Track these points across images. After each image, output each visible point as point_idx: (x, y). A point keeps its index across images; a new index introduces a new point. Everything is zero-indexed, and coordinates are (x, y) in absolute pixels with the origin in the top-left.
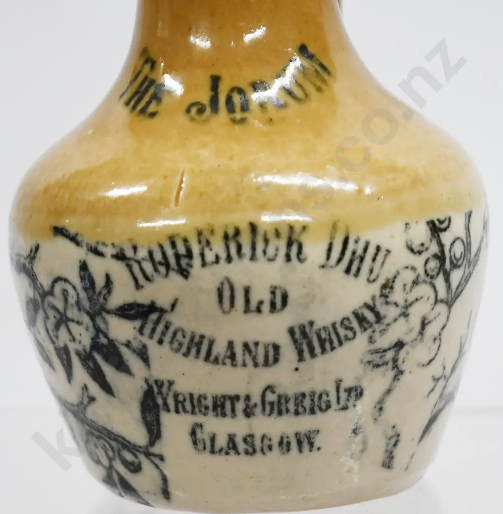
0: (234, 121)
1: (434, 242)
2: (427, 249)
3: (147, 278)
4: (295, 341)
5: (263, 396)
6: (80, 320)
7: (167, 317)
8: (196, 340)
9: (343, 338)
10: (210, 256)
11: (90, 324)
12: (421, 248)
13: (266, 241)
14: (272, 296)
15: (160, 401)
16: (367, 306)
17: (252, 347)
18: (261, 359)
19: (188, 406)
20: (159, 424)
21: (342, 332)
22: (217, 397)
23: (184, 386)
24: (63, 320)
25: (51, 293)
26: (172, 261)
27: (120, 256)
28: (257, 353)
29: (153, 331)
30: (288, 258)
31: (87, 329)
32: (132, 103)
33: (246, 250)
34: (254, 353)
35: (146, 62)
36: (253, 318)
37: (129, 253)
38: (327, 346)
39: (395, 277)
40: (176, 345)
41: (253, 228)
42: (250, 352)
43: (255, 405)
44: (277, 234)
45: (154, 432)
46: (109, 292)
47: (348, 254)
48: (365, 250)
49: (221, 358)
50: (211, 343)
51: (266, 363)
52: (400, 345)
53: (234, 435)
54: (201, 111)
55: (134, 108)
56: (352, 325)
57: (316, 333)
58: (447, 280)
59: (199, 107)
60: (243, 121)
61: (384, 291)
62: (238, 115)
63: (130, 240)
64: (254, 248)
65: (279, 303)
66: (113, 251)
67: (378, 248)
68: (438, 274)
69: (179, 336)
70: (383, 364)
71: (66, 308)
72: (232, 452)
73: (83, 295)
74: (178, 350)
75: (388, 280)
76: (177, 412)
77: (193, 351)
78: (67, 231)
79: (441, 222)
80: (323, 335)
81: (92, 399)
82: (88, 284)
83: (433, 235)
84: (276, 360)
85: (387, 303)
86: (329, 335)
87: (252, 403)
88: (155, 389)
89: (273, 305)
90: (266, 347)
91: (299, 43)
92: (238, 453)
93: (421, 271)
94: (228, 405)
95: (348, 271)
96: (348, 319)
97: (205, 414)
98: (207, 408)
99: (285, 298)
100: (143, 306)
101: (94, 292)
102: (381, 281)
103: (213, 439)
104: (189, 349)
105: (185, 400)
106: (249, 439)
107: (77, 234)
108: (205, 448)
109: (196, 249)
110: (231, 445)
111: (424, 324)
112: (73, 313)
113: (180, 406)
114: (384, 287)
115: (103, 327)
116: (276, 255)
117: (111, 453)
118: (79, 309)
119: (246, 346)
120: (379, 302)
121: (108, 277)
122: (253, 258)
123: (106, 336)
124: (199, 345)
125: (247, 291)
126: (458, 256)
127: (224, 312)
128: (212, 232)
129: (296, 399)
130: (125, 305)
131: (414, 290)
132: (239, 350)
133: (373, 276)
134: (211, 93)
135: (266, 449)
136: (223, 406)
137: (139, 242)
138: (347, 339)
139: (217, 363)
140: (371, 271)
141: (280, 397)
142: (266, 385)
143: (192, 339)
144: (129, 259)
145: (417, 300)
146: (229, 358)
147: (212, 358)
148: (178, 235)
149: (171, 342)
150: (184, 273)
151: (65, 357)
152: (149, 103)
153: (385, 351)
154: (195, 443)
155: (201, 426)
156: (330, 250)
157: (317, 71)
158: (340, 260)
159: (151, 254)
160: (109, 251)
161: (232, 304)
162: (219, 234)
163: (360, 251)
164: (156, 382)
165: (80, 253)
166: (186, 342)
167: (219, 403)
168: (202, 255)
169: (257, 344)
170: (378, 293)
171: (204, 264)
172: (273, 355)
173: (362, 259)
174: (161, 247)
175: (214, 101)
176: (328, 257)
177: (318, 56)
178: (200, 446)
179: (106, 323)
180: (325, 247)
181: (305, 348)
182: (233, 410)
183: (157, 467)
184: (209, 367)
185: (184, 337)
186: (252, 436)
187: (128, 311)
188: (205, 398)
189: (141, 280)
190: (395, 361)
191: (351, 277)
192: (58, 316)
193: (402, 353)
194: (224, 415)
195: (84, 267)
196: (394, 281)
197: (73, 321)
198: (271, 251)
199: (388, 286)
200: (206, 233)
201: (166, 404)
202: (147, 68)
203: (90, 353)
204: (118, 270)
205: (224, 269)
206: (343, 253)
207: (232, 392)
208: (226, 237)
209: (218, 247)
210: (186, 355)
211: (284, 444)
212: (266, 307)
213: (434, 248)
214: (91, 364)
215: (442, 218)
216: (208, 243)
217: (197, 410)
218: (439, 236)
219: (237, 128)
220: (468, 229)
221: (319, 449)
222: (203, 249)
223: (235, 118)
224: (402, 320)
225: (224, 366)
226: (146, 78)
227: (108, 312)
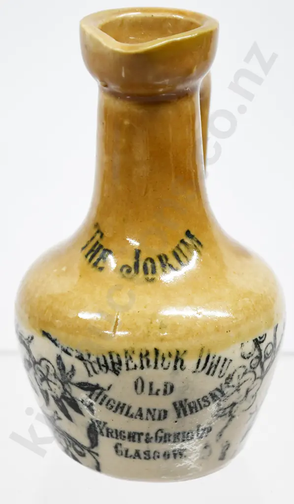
0: (147, 280)
1: (257, 350)
2: (252, 355)
3: (95, 372)
4: (176, 409)
5: (156, 434)
6: (55, 382)
7: (106, 393)
8: (121, 405)
9: (202, 405)
10: (131, 365)
11: (61, 386)
12: (249, 355)
13: (164, 359)
14: (165, 387)
15: (98, 430)
16: (217, 389)
17: (152, 412)
18: (156, 417)
19: (114, 435)
20: (97, 440)
21: (202, 403)
22: (131, 432)
23: (112, 425)
24: (45, 378)
25: (39, 363)
26: (110, 365)
27: (81, 358)
28: (154, 414)
29: (97, 398)
30: (175, 368)
31: (59, 388)
32: (89, 257)
33: (152, 363)
34: (153, 414)
35: (98, 232)
36: (154, 397)
37: (86, 357)
38: (194, 410)
39: (234, 373)
40: (109, 406)
41: (157, 351)
42: (151, 413)
43: (152, 438)
44: (170, 355)
45: (94, 443)
46: (73, 374)
47: (209, 364)
48: (218, 361)
49: (134, 415)
50: (129, 408)
51: (159, 419)
52: (234, 404)
53: (139, 451)
54: (129, 271)
55: (90, 260)
56: (208, 400)
57: (188, 404)
58: (262, 367)
59: (128, 268)
60: (153, 280)
61: (227, 381)
62: (150, 276)
63: (87, 350)
64: (156, 363)
65: (168, 390)
66: (77, 354)
67: (226, 360)
68: (257, 366)
69: (111, 403)
70: (224, 415)
71: (47, 374)
72: (137, 458)
73: (58, 372)
74: (110, 409)
75: (230, 375)
76: (108, 436)
77: (119, 410)
78: (50, 336)
79: (260, 338)
80: (192, 405)
81: (59, 418)
82: (61, 368)
83: (256, 347)
84: (165, 418)
85: (229, 386)
86: (195, 405)
87: (150, 437)
88: (96, 424)
89: (165, 392)
90: (160, 411)
91: (186, 230)
92: (140, 458)
93: (248, 367)
94: (137, 437)
95: (208, 373)
96: (206, 397)
97: (123, 440)
98: (124, 437)
99: (172, 388)
100: (92, 385)
101: (65, 372)
102: (226, 376)
103: (127, 451)
104: (116, 409)
105: (112, 432)
106: (147, 453)
107: (56, 340)
108: (122, 454)
109: (124, 361)
110: (137, 455)
111: (247, 392)
112: (51, 378)
113: (110, 434)
114: (227, 379)
115: (68, 390)
116: (169, 366)
117: (68, 443)
118: (55, 378)
119: (149, 411)
120: (224, 386)
121: (73, 367)
122: (156, 367)
123: (70, 394)
124: (122, 408)
125: (151, 384)
126: (268, 353)
127: (137, 394)
128: (133, 352)
129: (175, 435)
130: (82, 383)
131: (243, 378)
132: (144, 412)
133: (222, 374)
134: (134, 260)
135: (156, 457)
136: (134, 437)
137: (92, 352)
138: (205, 406)
139: (132, 417)
140: (221, 372)
141: (165, 435)
142: (158, 429)
143: (119, 405)
144: (86, 360)
145: (245, 381)
146: (139, 415)
147: (129, 415)
148: (114, 352)
149: (107, 405)
150: (117, 373)
151: (45, 395)
152: (99, 260)
153: (225, 409)
154: (117, 452)
155: (121, 444)
156: (199, 363)
157: (195, 246)
158: (204, 368)
159: (98, 359)
160: (74, 354)
161: (142, 390)
162: (137, 353)
163: (215, 362)
164: (97, 421)
165: (57, 351)
166: (115, 405)
167: (131, 435)
168: (127, 364)
169: (155, 410)
170: (224, 382)
171: (128, 369)
172: (164, 415)
173: (216, 366)
174: (104, 357)
175: (136, 265)
176: (197, 368)
177: (196, 236)
178: (120, 453)
179: (70, 388)
180: (196, 361)
181: (182, 412)
182: (139, 439)
183: (94, 458)
184: (127, 419)
185: (114, 403)
186: (149, 451)
187: (82, 386)
188: (124, 433)
189: (92, 372)
190: (230, 412)
191: (209, 376)
192: (43, 376)
193: (235, 408)
194: (134, 441)
195: (59, 358)
196: (233, 375)
197: (51, 381)
198: (166, 364)
199: (230, 378)
200: (130, 353)
201: (101, 432)
202: (98, 236)
203: (60, 399)
204: (79, 365)
205: (138, 372)
206: (206, 364)
207: (139, 431)
208: (141, 355)
209: (136, 360)
210: (115, 412)
211: (166, 455)
212: (161, 393)
213: (256, 353)
214: (60, 404)
215: (261, 336)
216: (131, 358)
217: (119, 437)
218: (259, 346)
219: (149, 285)
220: (275, 336)
221: (185, 456)
222: (128, 361)
223: (148, 278)
224: (236, 393)
225: (136, 419)
226: (97, 242)
227: (72, 384)
